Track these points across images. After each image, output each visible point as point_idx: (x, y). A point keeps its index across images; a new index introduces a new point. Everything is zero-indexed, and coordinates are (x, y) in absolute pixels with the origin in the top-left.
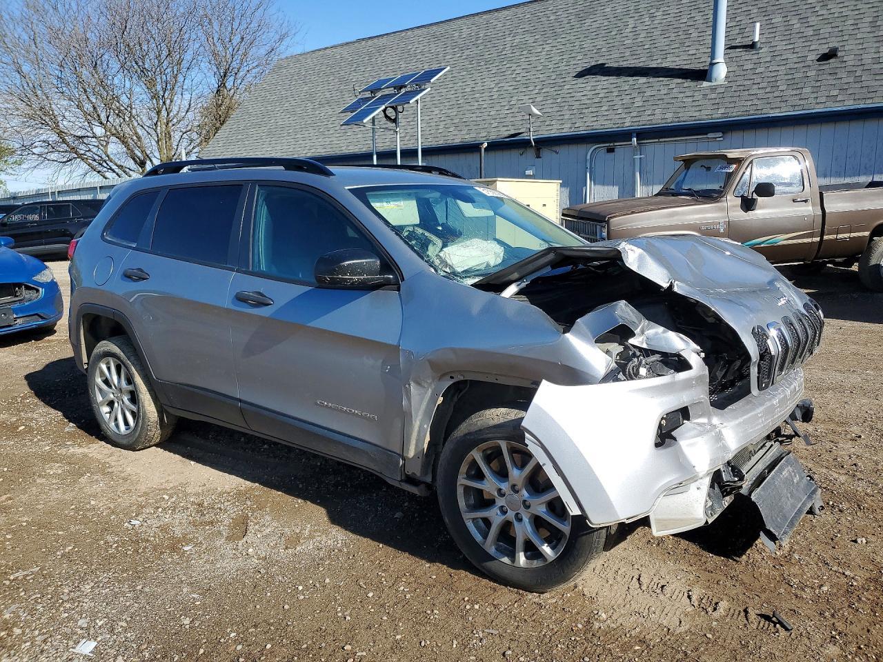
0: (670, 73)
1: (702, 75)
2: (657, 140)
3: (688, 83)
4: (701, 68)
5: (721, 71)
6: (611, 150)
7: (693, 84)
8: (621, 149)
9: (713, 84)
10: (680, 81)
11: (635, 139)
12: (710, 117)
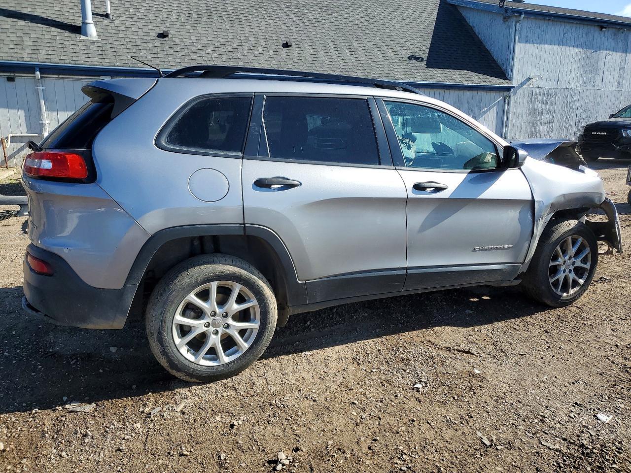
0: (46, 23)
1: (78, 30)
2: (57, 76)
3: (67, 33)
4: (72, 24)
5: (92, 30)
6: (11, 79)
7: (72, 35)
8: (22, 80)
9: (90, 39)
10: (59, 30)
11: (38, 73)
12: (101, 64)
